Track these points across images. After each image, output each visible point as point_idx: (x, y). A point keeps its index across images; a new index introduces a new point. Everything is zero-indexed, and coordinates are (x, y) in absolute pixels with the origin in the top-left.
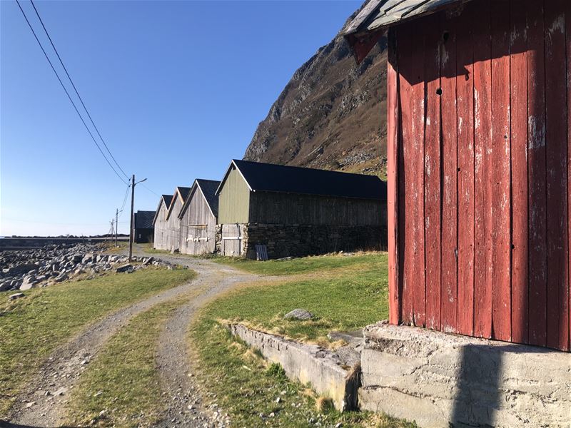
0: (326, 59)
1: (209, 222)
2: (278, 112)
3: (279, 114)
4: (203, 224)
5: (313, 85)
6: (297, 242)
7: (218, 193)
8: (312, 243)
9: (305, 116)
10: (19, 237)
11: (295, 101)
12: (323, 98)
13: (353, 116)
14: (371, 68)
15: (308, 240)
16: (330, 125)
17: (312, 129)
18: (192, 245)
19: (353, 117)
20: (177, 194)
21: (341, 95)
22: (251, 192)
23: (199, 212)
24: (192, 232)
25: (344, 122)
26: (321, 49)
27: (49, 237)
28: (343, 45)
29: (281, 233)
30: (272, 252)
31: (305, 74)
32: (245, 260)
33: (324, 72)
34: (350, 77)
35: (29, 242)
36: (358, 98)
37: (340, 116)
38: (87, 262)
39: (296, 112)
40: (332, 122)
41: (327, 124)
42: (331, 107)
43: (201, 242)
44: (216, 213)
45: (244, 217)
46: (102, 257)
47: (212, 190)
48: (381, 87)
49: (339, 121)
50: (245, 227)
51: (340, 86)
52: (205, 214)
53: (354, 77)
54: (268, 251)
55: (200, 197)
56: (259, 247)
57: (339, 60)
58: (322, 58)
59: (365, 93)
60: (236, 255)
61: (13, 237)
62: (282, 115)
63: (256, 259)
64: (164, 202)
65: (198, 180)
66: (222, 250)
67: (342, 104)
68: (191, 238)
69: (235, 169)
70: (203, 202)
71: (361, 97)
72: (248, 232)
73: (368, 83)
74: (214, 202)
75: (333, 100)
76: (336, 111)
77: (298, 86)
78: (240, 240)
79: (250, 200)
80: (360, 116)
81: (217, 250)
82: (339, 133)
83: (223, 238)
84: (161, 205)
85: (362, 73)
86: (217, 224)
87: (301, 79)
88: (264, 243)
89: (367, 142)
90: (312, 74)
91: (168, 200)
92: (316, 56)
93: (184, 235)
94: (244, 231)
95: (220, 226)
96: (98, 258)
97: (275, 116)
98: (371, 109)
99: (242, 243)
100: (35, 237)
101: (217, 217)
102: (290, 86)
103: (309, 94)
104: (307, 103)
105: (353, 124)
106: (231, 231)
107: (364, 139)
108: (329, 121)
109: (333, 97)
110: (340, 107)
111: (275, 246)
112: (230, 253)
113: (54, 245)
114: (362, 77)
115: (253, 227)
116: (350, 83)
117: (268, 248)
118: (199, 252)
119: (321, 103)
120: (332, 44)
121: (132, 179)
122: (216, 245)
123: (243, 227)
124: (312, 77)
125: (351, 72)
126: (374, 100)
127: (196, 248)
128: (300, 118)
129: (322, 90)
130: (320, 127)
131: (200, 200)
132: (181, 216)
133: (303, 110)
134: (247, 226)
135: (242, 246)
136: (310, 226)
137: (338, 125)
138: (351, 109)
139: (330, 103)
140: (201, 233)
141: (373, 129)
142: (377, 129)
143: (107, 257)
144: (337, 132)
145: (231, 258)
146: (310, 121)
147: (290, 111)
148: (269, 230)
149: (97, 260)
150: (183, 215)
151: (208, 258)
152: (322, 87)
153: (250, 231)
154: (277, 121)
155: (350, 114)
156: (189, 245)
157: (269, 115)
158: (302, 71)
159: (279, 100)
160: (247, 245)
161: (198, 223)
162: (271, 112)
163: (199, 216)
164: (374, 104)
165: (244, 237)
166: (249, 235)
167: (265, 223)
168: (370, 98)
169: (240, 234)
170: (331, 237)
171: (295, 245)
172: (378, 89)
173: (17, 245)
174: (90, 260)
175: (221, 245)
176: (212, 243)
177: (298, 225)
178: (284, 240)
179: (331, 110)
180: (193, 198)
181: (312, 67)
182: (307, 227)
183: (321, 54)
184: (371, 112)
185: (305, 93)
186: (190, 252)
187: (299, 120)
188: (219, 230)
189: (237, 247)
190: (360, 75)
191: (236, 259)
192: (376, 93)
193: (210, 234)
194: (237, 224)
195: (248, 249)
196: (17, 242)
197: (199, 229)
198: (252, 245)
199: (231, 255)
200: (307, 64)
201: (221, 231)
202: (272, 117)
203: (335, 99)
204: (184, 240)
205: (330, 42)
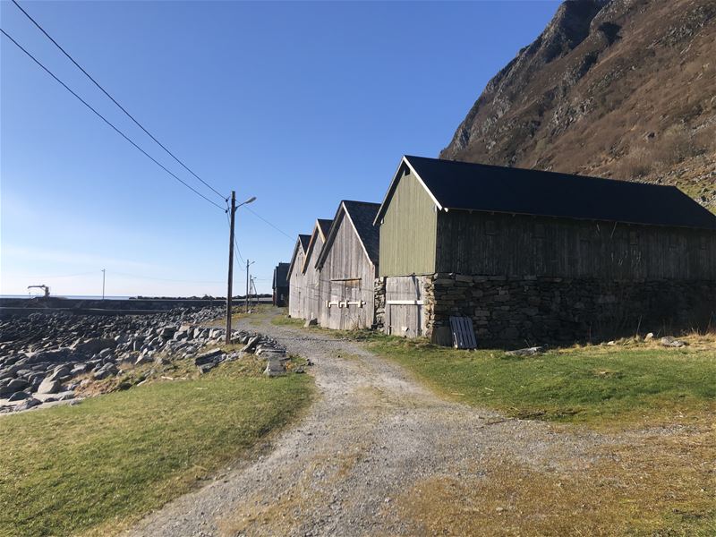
0: (530, 62)
1: (364, 273)
2: (466, 135)
3: (467, 139)
4: (354, 277)
5: (513, 98)
6: (533, 312)
7: (378, 221)
8: (564, 313)
9: (502, 138)
10: (146, 298)
11: (489, 120)
12: (527, 112)
13: (571, 133)
14: (595, 67)
15: (554, 307)
16: (537, 147)
17: (513, 154)
18: (336, 313)
19: (571, 135)
20: (317, 231)
21: (552, 108)
22: (440, 213)
23: (347, 257)
24: (337, 290)
25: (557, 143)
26: (522, 51)
27: (179, 298)
28: (554, 42)
29: (501, 293)
30: (482, 330)
31: (501, 84)
32: (430, 347)
33: (527, 78)
34: (564, 82)
35: (155, 304)
36: (578, 109)
37: (553, 134)
38: (180, 338)
39: (490, 134)
40: (541, 143)
41: (534, 146)
42: (539, 124)
43: (351, 307)
44: (375, 257)
45: (426, 261)
46: (201, 330)
47: (368, 218)
48: (611, 92)
49: (550, 141)
50: (429, 281)
51: (551, 95)
52: (358, 259)
53: (571, 82)
54: (474, 330)
55: (349, 230)
56: (456, 321)
57: (548, 61)
58: (524, 61)
59: (588, 102)
60: (412, 335)
61: (139, 297)
62: (471, 138)
63: (452, 345)
64: (301, 246)
65: (346, 202)
66: (386, 325)
67: (555, 118)
68: (335, 301)
69: (408, 172)
70: (354, 240)
71: (582, 107)
72: (433, 291)
73: (592, 87)
74: (371, 238)
75: (541, 114)
76: (547, 128)
77: (493, 100)
78: (419, 306)
79: (438, 229)
80: (582, 133)
81: (377, 324)
82: (553, 156)
83: (388, 302)
84: (297, 250)
85: (583, 75)
86: (377, 276)
87: (496, 90)
88: (466, 313)
89: (594, 167)
90: (511, 83)
91: (306, 241)
92: (515, 60)
93: (324, 295)
94: (427, 288)
95: (382, 280)
96: (196, 332)
97: (461, 140)
98: (597, 123)
99: (423, 312)
100: (163, 298)
101: (377, 264)
102: (482, 101)
103: (507, 109)
104: (505, 120)
105: (571, 142)
106: (402, 288)
107: (588, 163)
108: (536, 142)
109: (541, 110)
110: (551, 123)
111: (489, 319)
112: (400, 330)
113: (182, 309)
114: (582, 81)
115: (445, 282)
116: (565, 90)
117: (474, 322)
118: (349, 325)
119: (525, 119)
120: (538, 43)
121: (231, 198)
122: (376, 314)
123: (423, 281)
124: (511, 87)
125: (567, 75)
126: (601, 109)
127: (343, 318)
128: (496, 140)
129: (525, 103)
130: (525, 150)
131: (350, 235)
132: (320, 266)
133: (500, 130)
134: (433, 280)
135: (424, 318)
136: (558, 280)
137: (551, 146)
138: (568, 124)
139: (537, 118)
140: (350, 292)
141: (602, 149)
142: (608, 149)
143: (208, 330)
144: (550, 155)
145: (402, 340)
146: (509, 144)
147: (481, 133)
148: (476, 287)
149: (195, 336)
150: (322, 263)
151: (360, 338)
152: (526, 98)
153: (439, 290)
154: (464, 147)
155: (567, 131)
156: (332, 313)
157: (454, 140)
158: (497, 80)
159: (467, 119)
160: (433, 317)
161: (346, 275)
162: (456, 136)
163: (347, 265)
164: (601, 116)
165: (427, 301)
166: (437, 297)
167: (468, 273)
168: (595, 107)
169: (419, 295)
170: (600, 301)
171: (529, 318)
172: (608, 93)
173: (142, 308)
174: (184, 334)
175: (384, 315)
176: (369, 309)
177: (534, 277)
178: (507, 308)
179: (540, 127)
180: (339, 233)
181: (511, 74)
182: (552, 283)
183: (523, 55)
184: (597, 127)
185: (502, 108)
186: (334, 325)
187: (494, 143)
188: (380, 287)
189: (413, 320)
190: (579, 78)
191: (412, 343)
192: (605, 100)
193: (365, 295)
194: (413, 276)
195: (435, 326)
196: (143, 304)
197: (348, 285)
198: (442, 316)
199: (403, 335)
200: (505, 72)
201: (384, 289)
202: (458, 142)
203: (545, 113)
204: (325, 304)
205: (536, 39)
